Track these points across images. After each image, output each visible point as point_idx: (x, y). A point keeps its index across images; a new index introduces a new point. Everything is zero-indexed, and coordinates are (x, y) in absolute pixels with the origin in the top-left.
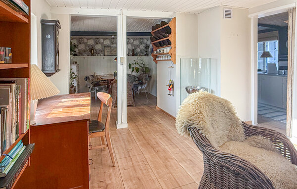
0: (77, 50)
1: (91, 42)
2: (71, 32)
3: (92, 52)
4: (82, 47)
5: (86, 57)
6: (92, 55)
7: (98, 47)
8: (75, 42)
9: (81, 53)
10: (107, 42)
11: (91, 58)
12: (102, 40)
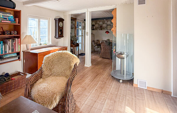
0: (94, 27)
1: (101, 23)
2: (92, 19)
3: (101, 28)
4: (97, 26)
5: (98, 30)
6: (101, 29)
7: (104, 25)
8: (94, 23)
9: (96, 29)
10: (109, 23)
11: (101, 31)
12: (106, 22)
